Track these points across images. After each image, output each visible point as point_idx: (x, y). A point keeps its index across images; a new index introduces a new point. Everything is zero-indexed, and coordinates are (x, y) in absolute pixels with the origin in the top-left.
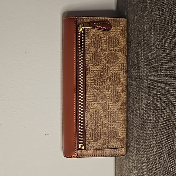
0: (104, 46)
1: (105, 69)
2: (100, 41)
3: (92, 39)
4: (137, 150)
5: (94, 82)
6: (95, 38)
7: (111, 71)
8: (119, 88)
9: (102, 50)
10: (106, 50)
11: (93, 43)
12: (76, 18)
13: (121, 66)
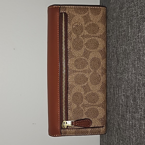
0: (86, 32)
1: (86, 54)
2: (82, 28)
3: (74, 26)
4: (118, 139)
5: (76, 66)
6: (77, 26)
7: (91, 56)
8: (99, 71)
9: (83, 36)
10: (87, 36)
11: (75, 30)
12: (59, 7)
13: (101, 51)
